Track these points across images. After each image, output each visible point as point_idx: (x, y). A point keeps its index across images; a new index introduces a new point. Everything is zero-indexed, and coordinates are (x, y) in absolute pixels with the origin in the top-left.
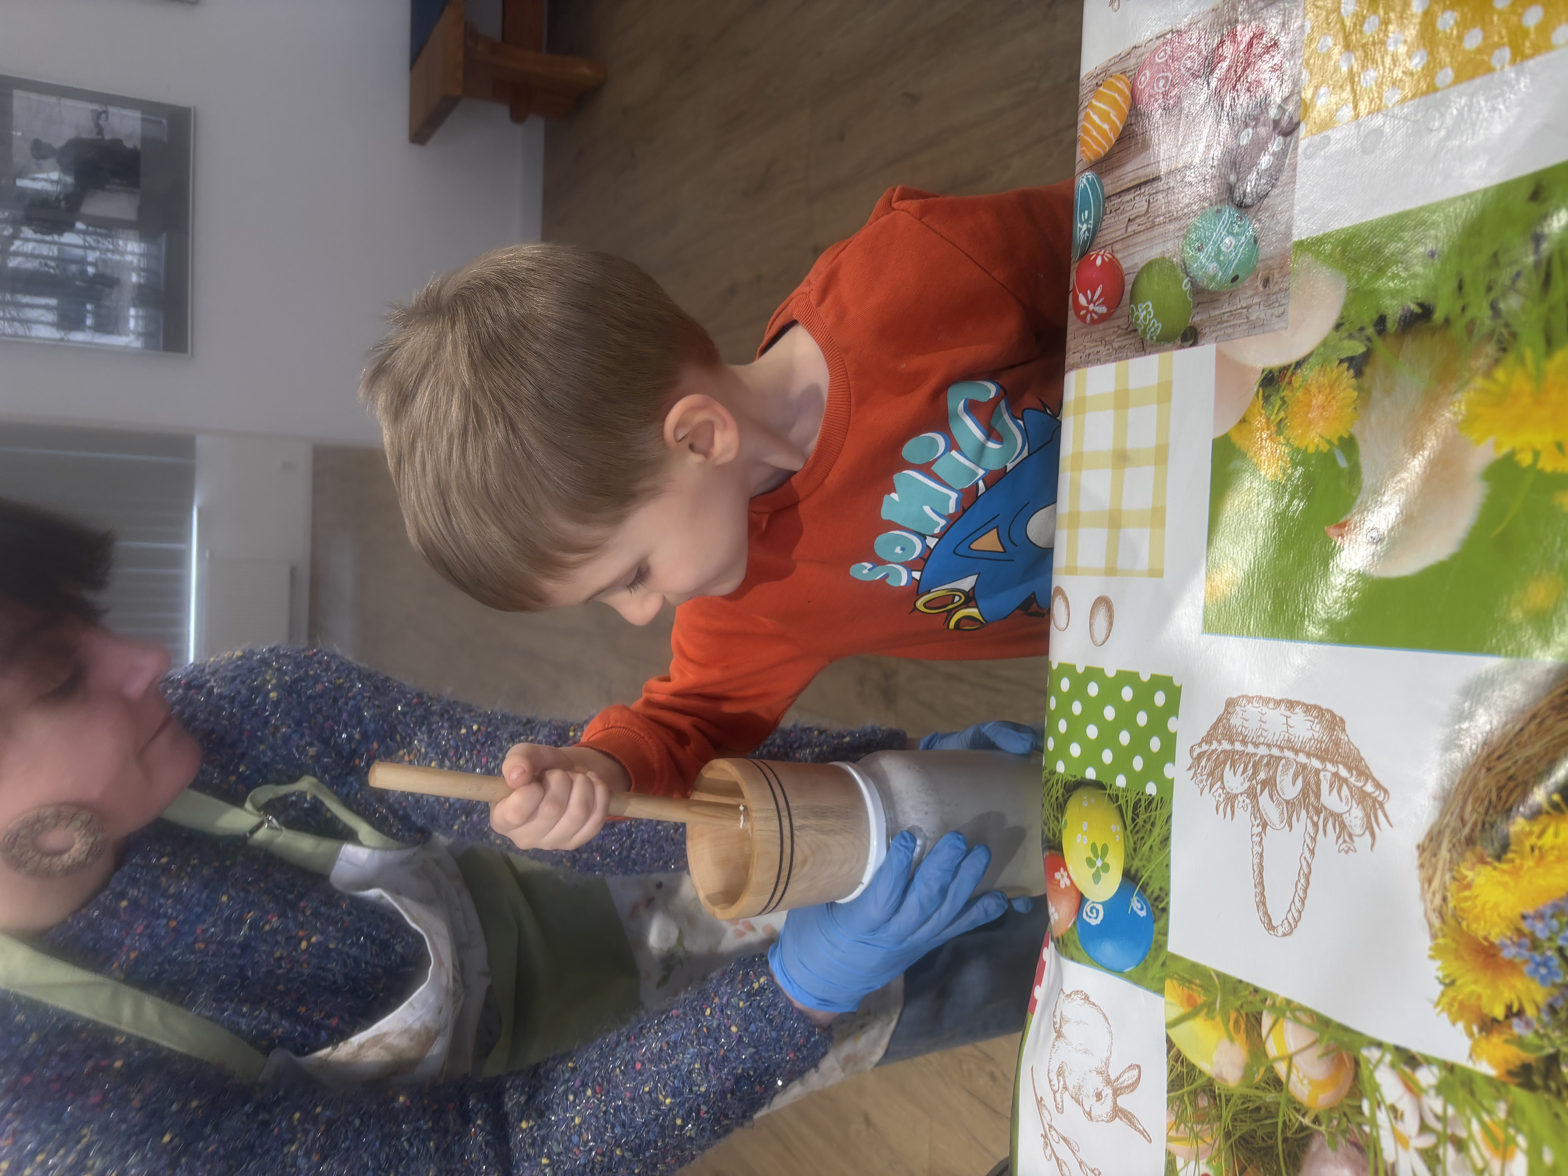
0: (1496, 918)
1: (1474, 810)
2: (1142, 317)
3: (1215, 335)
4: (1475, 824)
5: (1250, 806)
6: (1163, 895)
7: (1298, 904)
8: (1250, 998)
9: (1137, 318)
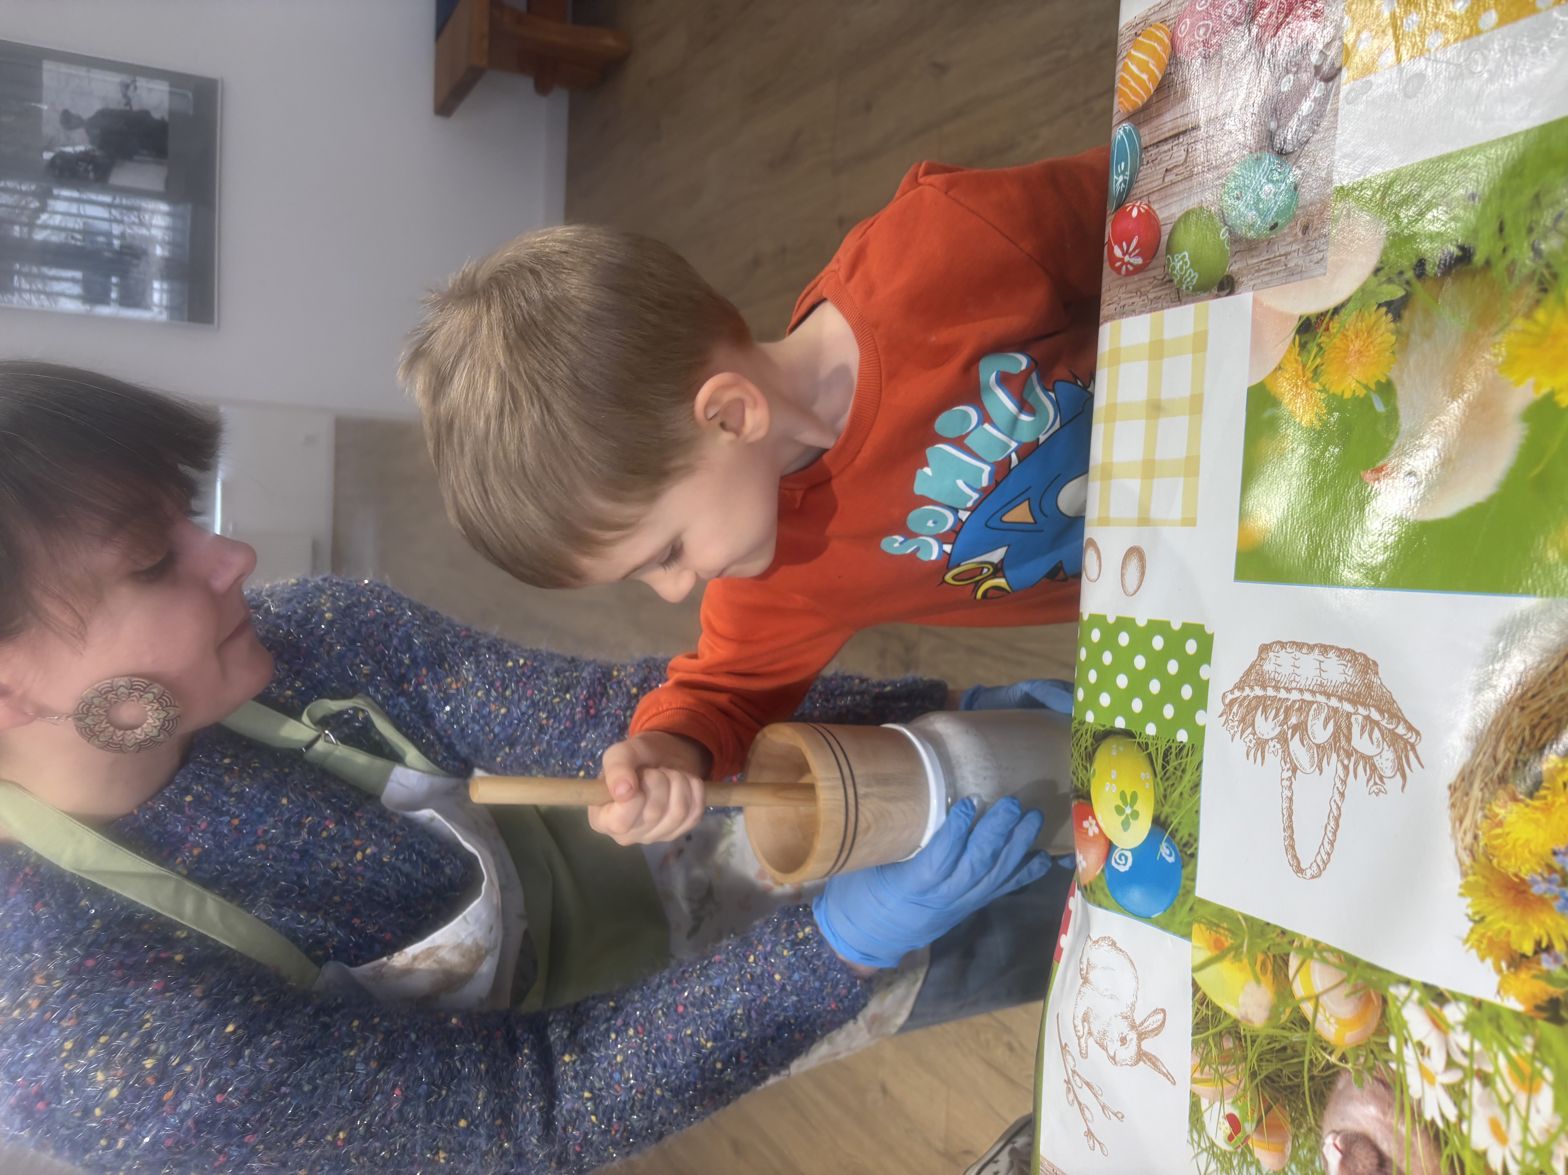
0: (1527, 855)
1: (1507, 749)
2: (1178, 268)
3: (1252, 283)
4: (1508, 763)
5: (1280, 751)
6: (1192, 841)
7: (1327, 847)
8: (1278, 940)
9: (1173, 269)
